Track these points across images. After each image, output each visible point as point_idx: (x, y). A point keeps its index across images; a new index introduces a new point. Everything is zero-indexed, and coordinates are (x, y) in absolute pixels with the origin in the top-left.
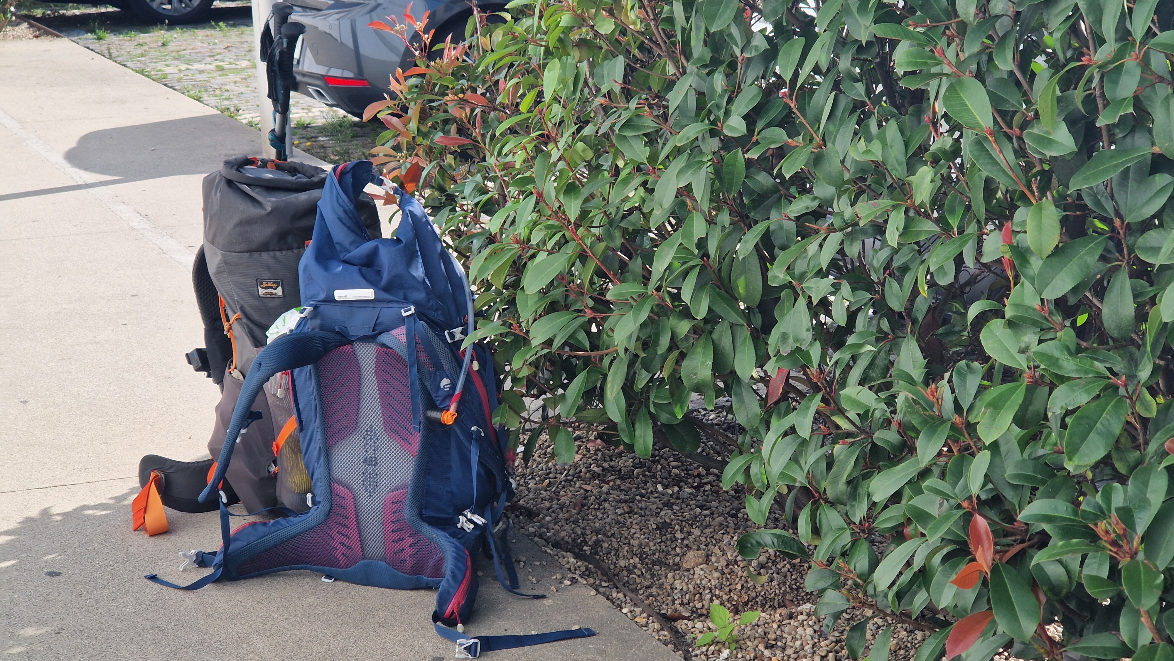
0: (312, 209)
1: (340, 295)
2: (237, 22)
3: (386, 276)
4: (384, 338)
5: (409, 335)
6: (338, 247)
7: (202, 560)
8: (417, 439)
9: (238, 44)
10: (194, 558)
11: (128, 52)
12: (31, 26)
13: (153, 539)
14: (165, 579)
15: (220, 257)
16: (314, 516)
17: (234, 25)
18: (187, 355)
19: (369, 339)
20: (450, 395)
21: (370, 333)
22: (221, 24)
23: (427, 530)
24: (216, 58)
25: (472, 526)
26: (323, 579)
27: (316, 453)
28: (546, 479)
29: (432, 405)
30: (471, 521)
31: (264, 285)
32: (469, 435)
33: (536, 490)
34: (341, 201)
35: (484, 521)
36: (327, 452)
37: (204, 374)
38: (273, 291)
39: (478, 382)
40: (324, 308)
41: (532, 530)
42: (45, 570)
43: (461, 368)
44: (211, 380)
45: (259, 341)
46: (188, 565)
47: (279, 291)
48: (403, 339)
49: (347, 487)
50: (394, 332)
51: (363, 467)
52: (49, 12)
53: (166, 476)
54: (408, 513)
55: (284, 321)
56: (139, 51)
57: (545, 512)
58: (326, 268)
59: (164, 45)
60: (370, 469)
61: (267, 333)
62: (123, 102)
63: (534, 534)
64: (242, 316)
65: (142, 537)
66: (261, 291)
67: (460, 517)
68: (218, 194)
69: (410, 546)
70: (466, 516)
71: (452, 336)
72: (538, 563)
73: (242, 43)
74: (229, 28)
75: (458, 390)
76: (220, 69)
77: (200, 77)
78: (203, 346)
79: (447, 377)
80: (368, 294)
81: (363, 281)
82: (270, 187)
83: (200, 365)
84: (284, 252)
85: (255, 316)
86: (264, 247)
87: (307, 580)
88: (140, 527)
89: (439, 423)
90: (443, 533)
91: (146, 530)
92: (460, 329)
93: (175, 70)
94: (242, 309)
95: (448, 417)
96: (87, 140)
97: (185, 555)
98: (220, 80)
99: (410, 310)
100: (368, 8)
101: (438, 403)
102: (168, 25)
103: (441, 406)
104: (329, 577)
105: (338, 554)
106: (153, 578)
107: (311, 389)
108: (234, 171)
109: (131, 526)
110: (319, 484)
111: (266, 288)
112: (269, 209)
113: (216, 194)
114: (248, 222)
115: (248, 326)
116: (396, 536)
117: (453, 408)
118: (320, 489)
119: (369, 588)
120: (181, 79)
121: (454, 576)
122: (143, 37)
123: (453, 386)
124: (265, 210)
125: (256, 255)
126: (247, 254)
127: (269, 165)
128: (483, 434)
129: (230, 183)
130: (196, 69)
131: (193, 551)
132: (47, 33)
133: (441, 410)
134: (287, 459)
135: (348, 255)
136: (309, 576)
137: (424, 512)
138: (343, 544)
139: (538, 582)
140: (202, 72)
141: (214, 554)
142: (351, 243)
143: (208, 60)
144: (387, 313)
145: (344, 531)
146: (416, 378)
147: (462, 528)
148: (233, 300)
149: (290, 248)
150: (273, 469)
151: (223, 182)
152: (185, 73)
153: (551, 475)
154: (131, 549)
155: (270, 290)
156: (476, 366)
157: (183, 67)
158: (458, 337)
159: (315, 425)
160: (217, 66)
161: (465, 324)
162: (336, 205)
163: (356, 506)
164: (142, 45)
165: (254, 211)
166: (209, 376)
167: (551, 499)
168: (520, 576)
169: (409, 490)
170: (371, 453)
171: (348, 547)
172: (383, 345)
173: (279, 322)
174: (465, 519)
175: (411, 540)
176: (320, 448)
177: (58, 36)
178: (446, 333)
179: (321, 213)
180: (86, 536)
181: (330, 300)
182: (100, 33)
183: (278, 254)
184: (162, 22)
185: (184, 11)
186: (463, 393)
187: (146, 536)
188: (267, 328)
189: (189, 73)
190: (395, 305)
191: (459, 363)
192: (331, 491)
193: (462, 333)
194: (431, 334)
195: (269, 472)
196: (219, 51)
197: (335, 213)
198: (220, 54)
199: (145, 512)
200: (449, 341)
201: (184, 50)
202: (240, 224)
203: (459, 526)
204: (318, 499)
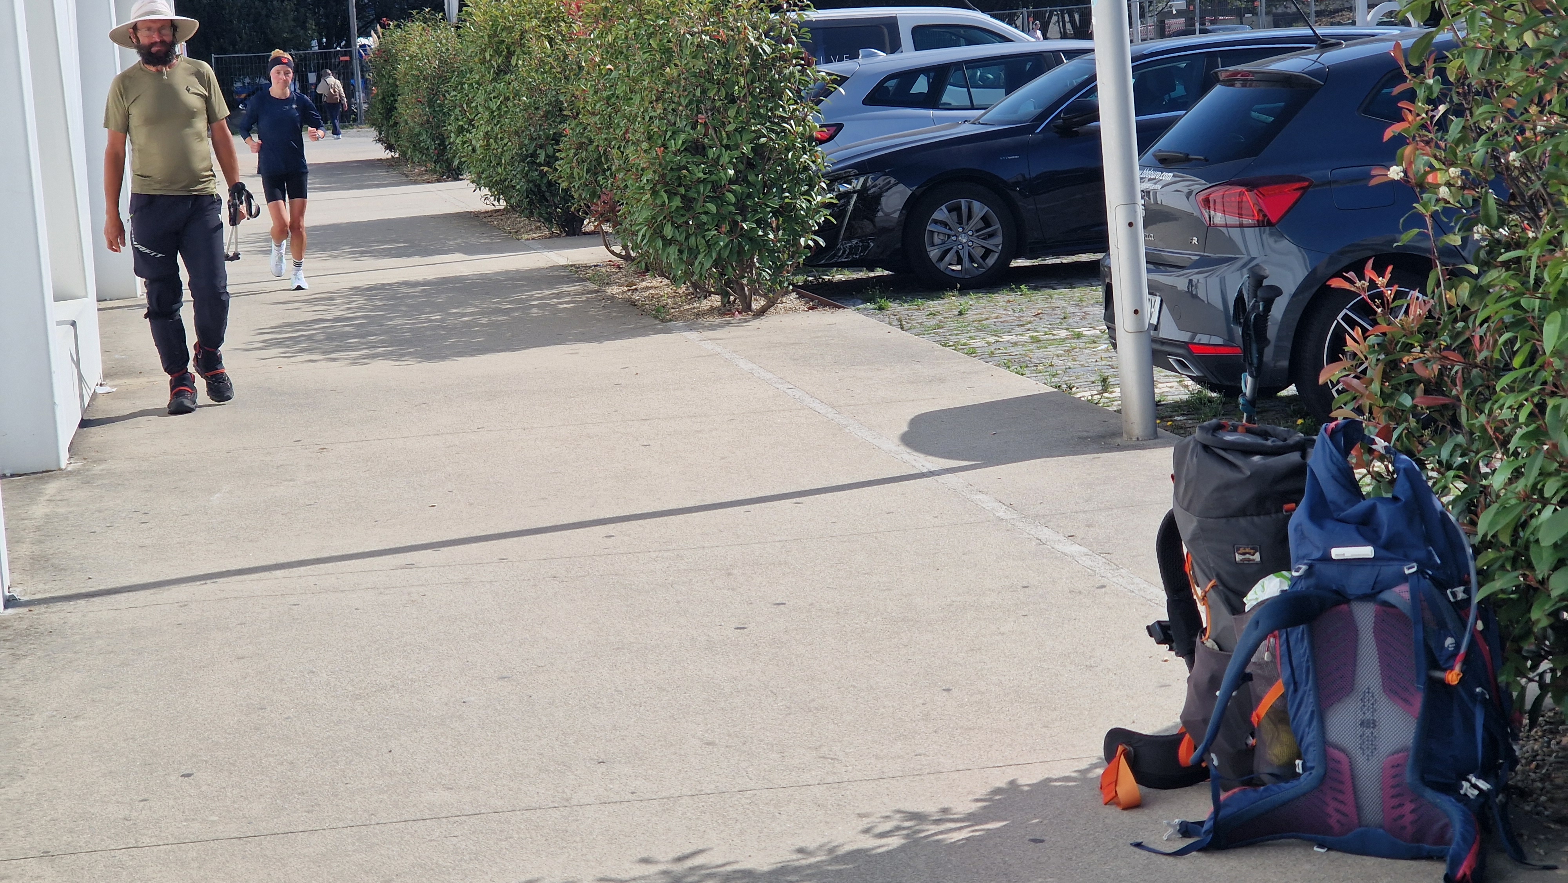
0: (1300, 470)
1: (1337, 553)
2: (1040, 284)
3: (1384, 534)
4: (1387, 596)
5: (1413, 593)
6: (1332, 506)
7: (1186, 830)
8: (1418, 701)
9: (1050, 311)
10: (1178, 828)
11: (921, 324)
12: (801, 296)
13: (1125, 812)
14: (1151, 846)
15: (1195, 524)
16: (1306, 781)
17: (1036, 288)
18: (1148, 627)
19: (1370, 597)
20: (1454, 655)
21: (1369, 591)
22: (1023, 287)
23: (1430, 794)
24: (1027, 327)
25: (1476, 792)
26: (1315, 849)
27: (1307, 717)
28: (1533, 761)
29: (1435, 664)
30: (1475, 786)
31: (1241, 551)
32: (1474, 696)
33: (1523, 772)
34: (1334, 459)
35: (1489, 786)
36: (1320, 715)
37: (1166, 647)
38: (1251, 557)
39: (1480, 640)
40: (1319, 566)
41: (1527, 808)
42: (1028, 837)
43: (1465, 627)
44: (1173, 653)
45: (1236, 608)
46: (1171, 835)
47: (1257, 557)
48: (1407, 596)
49: (1343, 750)
50: (1397, 589)
51: (1360, 731)
52: (811, 278)
53: (1134, 749)
54: (1408, 776)
55: (1263, 587)
56: (933, 322)
57: (1539, 792)
58: (1321, 526)
59: (960, 313)
60: (1368, 732)
61: (1245, 600)
62: (941, 380)
63: (1531, 812)
64: (1218, 584)
65: (1114, 812)
66: (1238, 557)
67: (1464, 783)
68: (1195, 459)
69: (1412, 812)
70: (1469, 781)
71: (1454, 595)
72: (1542, 837)
73: (1054, 309)
74: (1032, 291)
75: (1463, 650)
76: (1035, 340)
77: (1015, 351)
78: (1165, 617)
79: (1452, 636)
80: (1367, 552)
81: (1360, 538)
82: (1247, 451)
83: (1162, 637)
84: (1262, 517)
85: (1232, 583)
86: (1242, 512)
87: (1297, 850)
88: (1113, 801)
89: (1443, 683)
90: (1447, 798)
91: (1118, 804)
92: (1462, 588)
93: (983, 344)
94: (1218, 577)
95: (1453, 677)
96: (917, 422)
97: (1169, 824)
98: (1039, 353)
99: (1413, 567)
100: (1239, 264)
101: (1441, 663)
102: (960, 290)
103: (1445, 666)
104: (1321, 846)
105: (1333, 822)
106: (1139, 845)
107: (1302, 651)
108: (1210, 436)
109: (1101, 802)
110: (1311, 749)
111: (1244, 554)
112: (1249, 473)
113: (1192, 459)
114: (1227, 486)
115: (1224, 594)
116: (1396, 801)
117: (1457, 668)
118: (1312, 756)
119: (1365, 857)
120: (992, 353)
121: (1464, 838)
122: (934, 305)
123: (1458, 646)
124: (1244, 474)
125: (1233, 520)
126: (1224, 520)
127: (1240, 429)
128: (1487, 697)
129: (1206, 448)
130: (1008, 341)
131: (1177, 820)
132: (824, 305)
133: (1445, 670)
134: (1267, 730)
135: (1342, 514)
136: (1299, 846)
137: (1425, 776)
138: (1338, 811)
139: (1546, 854)
140: (1015, 344)
141: (1201, 824)
142: (1346, 502)
143: (1019, 330)
144: (1388, 570)
145: (1340, 797)
146: (1421, 635)
147: (1465, 795)
148: (1208, 567)
149: (1268, 513)
150: (1251, 741)
151: (1199, 447)
152: (995, 346)
153: (1539, 758)
154: (1107, 821)
155: (1247, 556)
156: (1480, 626)
157: (992, 339)
158: (1461, 596)
159: (1307, 687)
160: (1032, 337)
161: (1466, 583)
162: (1329, 462)
163: (1352, 770)
164: (935, 315)
165: (1232, 475)
166: (1171, 649)
167: (1542, 780)
168: (1526, 849)
169: (1411, 753)
170: (1368, 716)
171: (1345, 815)
172: (1386, 604)
173: (1257, 587)
174: (1468, 785)
175: (1412, 806)
176: (1313, 712)
177: (839, 307)
178: (1448, 591)
179: (1312, 472)
180: (1058, 809)
181: (1326, 558)
182: (883, 302)
183: (1256, 519)
184: (952, 288)
185: (977, 273)
186: (1468, 653)
187: (1119, 809)
188: (1245, 595)
189: (1001, 347)
190: (1396, 563)
191: (1463, 623)
192: (1325, 757)
193: (1464, 592)
194: (1436, 592)
195: (1247, 744)
196: (1029, 319)
197: (1329, 470)
198: (1030, 322)
199: (1116, 785)
200: (1452, 599)
201: (987, 319)
202: (1218, 489)
203: (1462, 792)
204: (1309, 764)
